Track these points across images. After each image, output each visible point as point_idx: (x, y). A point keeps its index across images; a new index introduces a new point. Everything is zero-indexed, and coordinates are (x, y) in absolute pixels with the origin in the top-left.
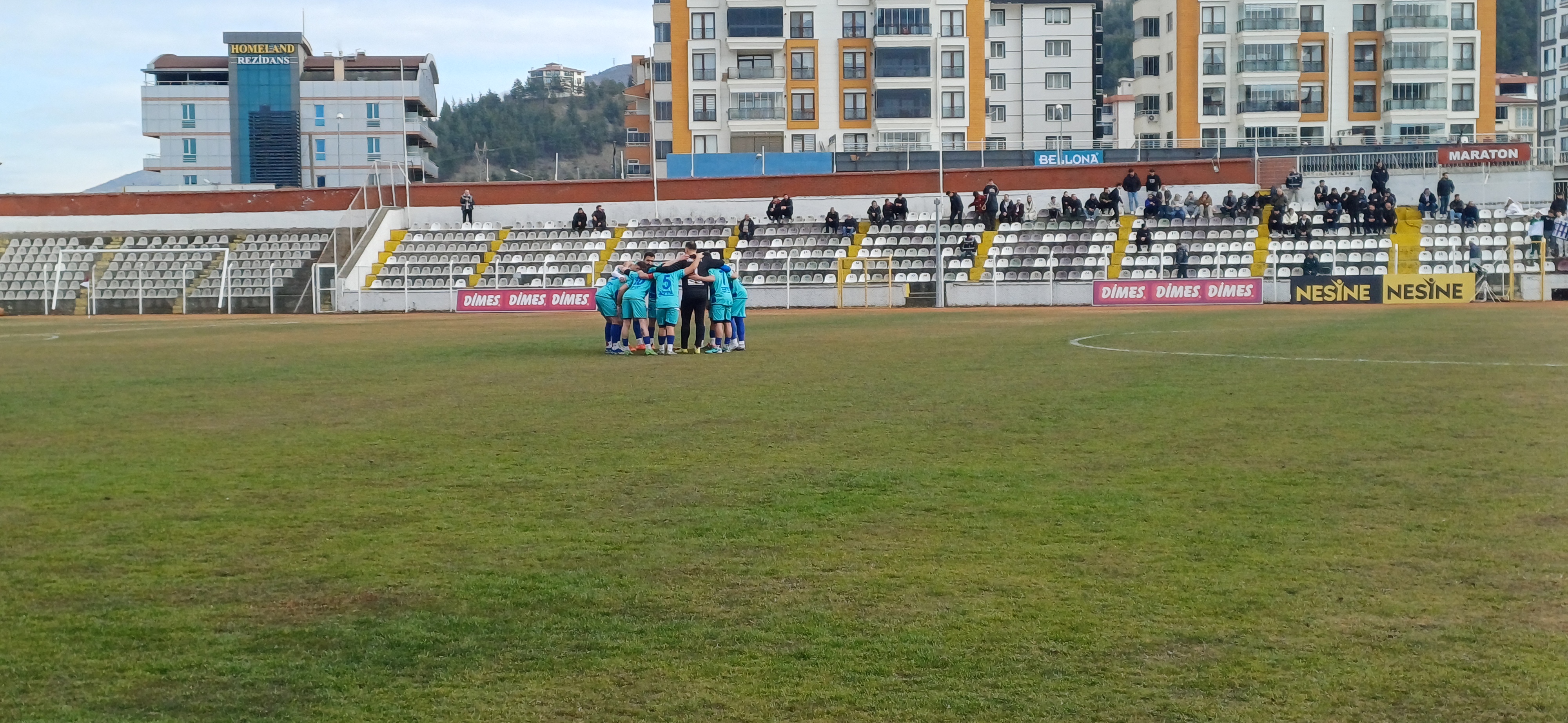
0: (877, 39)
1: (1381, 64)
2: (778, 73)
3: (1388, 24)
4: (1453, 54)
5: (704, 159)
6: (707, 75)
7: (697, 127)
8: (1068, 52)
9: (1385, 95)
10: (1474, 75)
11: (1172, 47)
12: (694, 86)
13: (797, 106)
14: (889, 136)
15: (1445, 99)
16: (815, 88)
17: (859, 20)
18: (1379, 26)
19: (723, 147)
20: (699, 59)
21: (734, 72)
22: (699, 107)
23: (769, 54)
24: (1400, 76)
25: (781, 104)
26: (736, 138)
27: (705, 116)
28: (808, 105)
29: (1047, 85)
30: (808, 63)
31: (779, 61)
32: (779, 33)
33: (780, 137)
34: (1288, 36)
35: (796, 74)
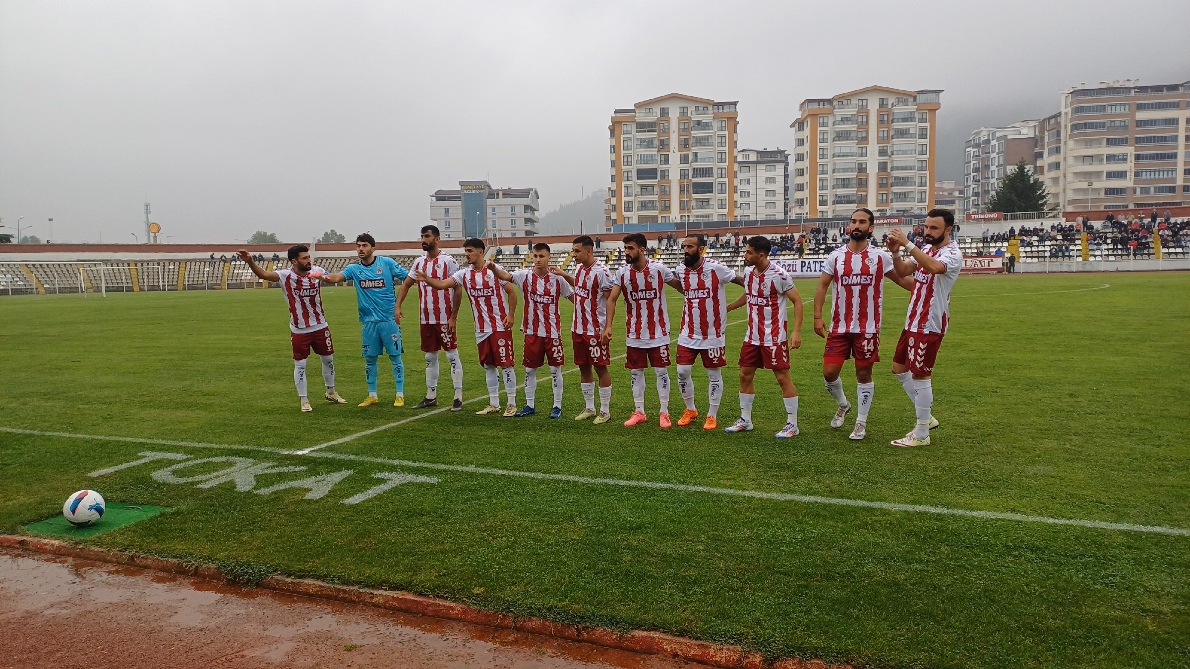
0: (693, 179)
1: (889, 185)
2: (655, 193)
3: (892, 169)
4: (917, 180)
5: (627, 226)
6: (630, 194)
7: (625, 214)
8: (774, 182)
9: (890, 197)
10: (927, 188)
11: (808, 180)
12: (624, 199)
13: (663, 205)
14: (697, 216)
15: (914, 198)
16: (670, 198)
17: (686, 172)
18: (889, 170)
19: (635, 221)
20: (626, 189)
21: (639, 193)
22: (627, 206)
23: (653, 186)
24: (896, 189)
25: (658, 204)
26: (640, 217)
27: (629, 209)
28: (667, 205)
29: (766, 195)
30: (667, 189)
31: (656, 189)
32: (656, 178)
33: (657, 217)
34: (853, 175)
35: (663, 193)
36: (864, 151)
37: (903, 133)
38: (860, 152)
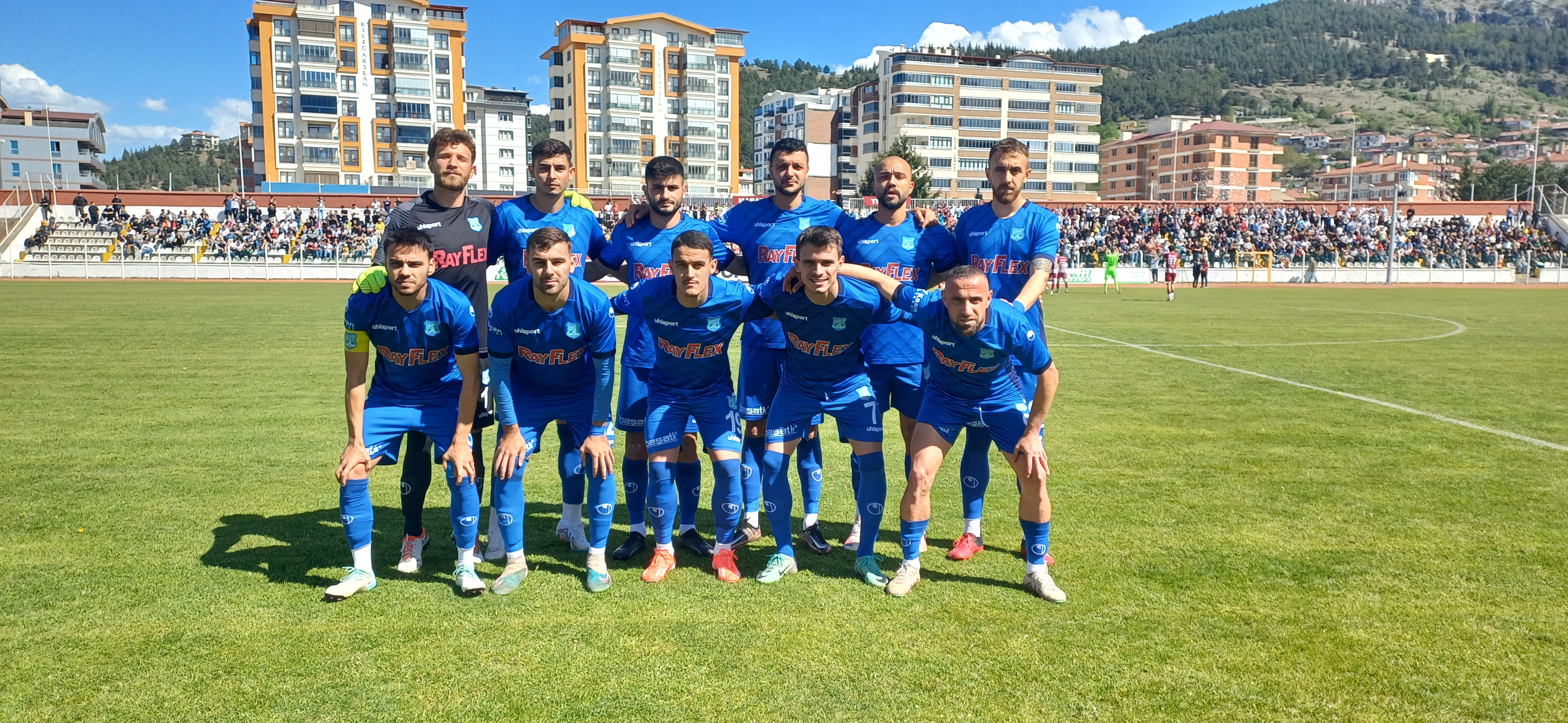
0: (398, 120)
2: (335, 136)
3: (687, 132)
4: (718, 151)
6: (290, 134)
7: (284, 166)
8: (512, 138)
10: (729, 163)
11: (572, 137)
12: (281, 141)
13: (348, 156)
14: (407, 178)
15: (714, 175)
16: (359, 147)
17: (386, 108)
18: (682, 134)
19: (299, 178)
20: (284, 125)
21: (306, 134)
23: (329, 125)
25: (337, 155)
26: (308, 174)
27: (287, 159)
28: (354, 157)
29: (500, 156)
30: (354, 132)
31: (335, 129)
32: (335, 112)
33: (337, 174)
34: (633, 135)
35: (347, 138)
36: (648, 104)
37: (701, 86)
38: (643, 104)
